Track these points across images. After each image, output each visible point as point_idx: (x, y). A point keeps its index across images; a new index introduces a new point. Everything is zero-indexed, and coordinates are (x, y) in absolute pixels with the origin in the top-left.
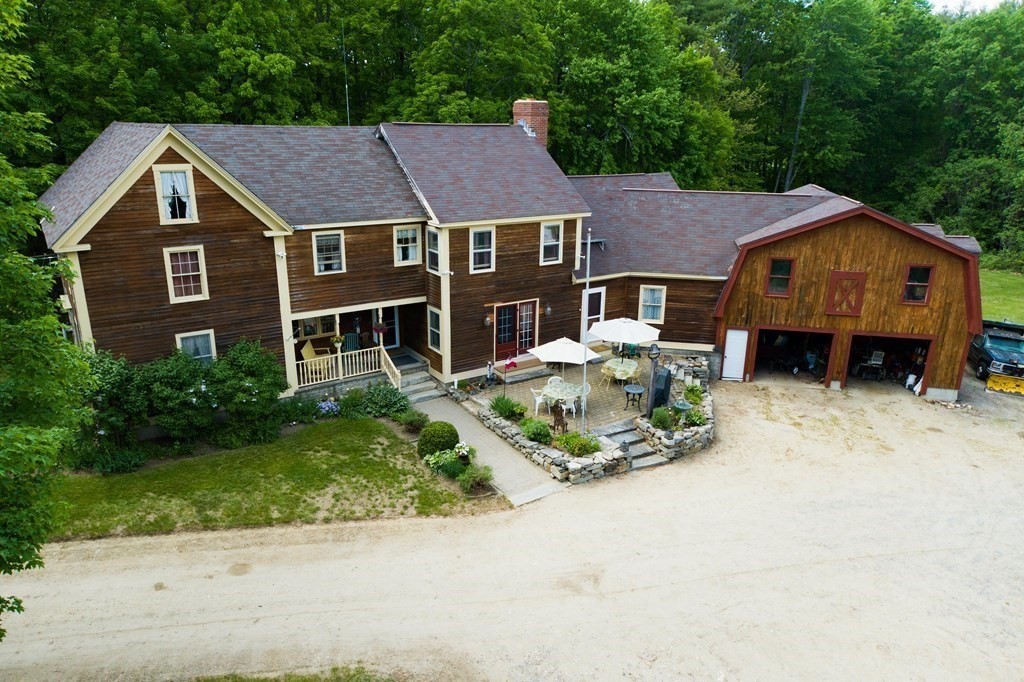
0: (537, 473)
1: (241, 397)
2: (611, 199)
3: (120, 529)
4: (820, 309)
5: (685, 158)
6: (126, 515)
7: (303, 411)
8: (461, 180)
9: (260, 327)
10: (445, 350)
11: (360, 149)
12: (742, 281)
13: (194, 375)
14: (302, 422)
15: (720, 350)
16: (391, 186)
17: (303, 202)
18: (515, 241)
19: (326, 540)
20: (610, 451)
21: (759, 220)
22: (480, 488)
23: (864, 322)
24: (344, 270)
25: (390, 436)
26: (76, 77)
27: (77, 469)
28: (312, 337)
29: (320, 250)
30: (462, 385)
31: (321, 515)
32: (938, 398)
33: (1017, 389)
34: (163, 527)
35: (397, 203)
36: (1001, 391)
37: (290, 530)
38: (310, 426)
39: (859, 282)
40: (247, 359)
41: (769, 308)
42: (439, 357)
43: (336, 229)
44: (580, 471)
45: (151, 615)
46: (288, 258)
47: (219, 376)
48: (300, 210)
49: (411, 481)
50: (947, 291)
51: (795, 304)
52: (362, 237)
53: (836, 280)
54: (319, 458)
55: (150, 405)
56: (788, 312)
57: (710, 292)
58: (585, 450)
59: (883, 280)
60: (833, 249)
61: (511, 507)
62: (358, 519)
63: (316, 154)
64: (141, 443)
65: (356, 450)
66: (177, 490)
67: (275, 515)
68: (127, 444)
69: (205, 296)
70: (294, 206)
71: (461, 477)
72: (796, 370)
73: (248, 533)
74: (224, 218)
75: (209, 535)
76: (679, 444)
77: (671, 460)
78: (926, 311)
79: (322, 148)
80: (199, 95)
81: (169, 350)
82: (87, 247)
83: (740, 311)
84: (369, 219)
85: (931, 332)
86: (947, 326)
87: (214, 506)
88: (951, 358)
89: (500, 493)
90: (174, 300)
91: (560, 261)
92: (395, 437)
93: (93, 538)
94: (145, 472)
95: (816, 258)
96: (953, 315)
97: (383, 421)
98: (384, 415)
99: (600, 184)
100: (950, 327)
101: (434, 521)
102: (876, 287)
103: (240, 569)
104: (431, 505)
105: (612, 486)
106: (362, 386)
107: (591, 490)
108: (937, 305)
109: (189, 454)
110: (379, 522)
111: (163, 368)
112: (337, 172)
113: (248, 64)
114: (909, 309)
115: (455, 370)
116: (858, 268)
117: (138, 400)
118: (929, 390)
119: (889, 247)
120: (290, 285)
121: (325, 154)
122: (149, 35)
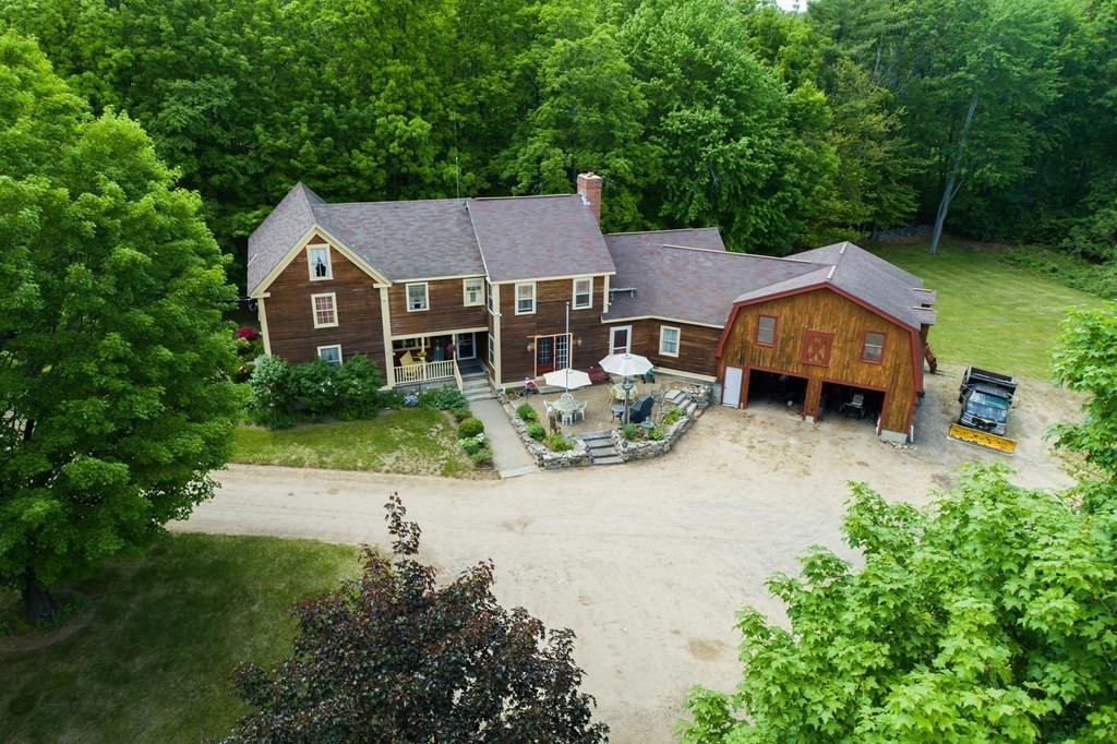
0: (527, 459)
1: (352, 390)
2: (652, 253)
3: (276, 461)
4: (797, 358)
5: (780, 194)
6: (280, 452)
7: (394, 400)
8: (516, 246)
9: (370, 344)
10: (497, 366)
11: (450, 218)
12: (737, 331)
13: (325, 374)
14: (392, 408)
15: (721, 381)
16: (467, 249)
17: (402, 263)
18: (552, 292)
19: (383, 483)
20: (580, 450)
21: (762, 281)
22: (485, 464)
23: (832, 371)
24: (428, 309)
25: (446, 424)
26: (278, 147)
27: (259, 424)
28: (412, 348)
29: (411, 295)
30: (509, 392)
31: (385, 468)
32: (890, 440)
33: (975, 439)
34: (298, 464)
35: (469, 262)
36: (961, 439)
37: (365, 474)
38: (397, 412)
39: (827, 341)
40: (357, 367)
41: (758, 353)
42: (493, 371)
43: (423, 281)
44: (551, 461)
45: (284, 507)
46: (390, 300)
47: (340, 376)
48: (399, 268)
49: (447, 453)
50: (897, 354)
51: (778, 353)
52: (441, 287)
53: (809, 337)
54: (396, 433)
55: (299, 390)
56: (772, 359)
57: (714, 336)
58: (561, 448)
59: (846, 340)
60: (807, 312)
61: (500, 478)
62: (405, 473)
63: (418, 224)
64: (295, 412)
65: (420, 431)
66: (309, 443)
67: (360, 464)
68: (287, 413)
69: (335, 324)
70: (395, 265)
71: (474, 456)
72: (790, 403)
73: (343, 472)
74: (348, 276)
75: (322, 471)
76: (633, 451)
77: (626, 462)
78: (880, 368)
79: (423, 219)
80: (361, 151)
81: (312, 357)
82: (268, 295)
83: (736, 353)
84: (445, 275)
85: (885, 386)
86: (897, 382)
87: (327, 455)
88: (900, 408)
89: (496, 469)
90: (317, 326)
91: (590, 306)
92: (448, 425)
93: (262, 465)
94: (295, 430)
95: (794, 319)
96: (902, 374)
97: (445, 412)
98: (447, 409)
99: (647, 240)
100: (899, 383)
101: (451, 480)
102: (840, 345)
103: (333, 491)
104: (451, 471)
105: (574, 473)
106: (440, 387)
107: (556, 475)
108: (889, 365)
109: (320, 422)
110: (417, 477)
111: (308, 368)
112: (430, 238)
113: (396, 128)
114: (866, 366)
115: (504, 380)
116: (827, 329)
117: (292, 387)
118: (883, 431)
119: (851, 315)
120: (391, 318)
121: (424, 223)
122: (328, 111)
